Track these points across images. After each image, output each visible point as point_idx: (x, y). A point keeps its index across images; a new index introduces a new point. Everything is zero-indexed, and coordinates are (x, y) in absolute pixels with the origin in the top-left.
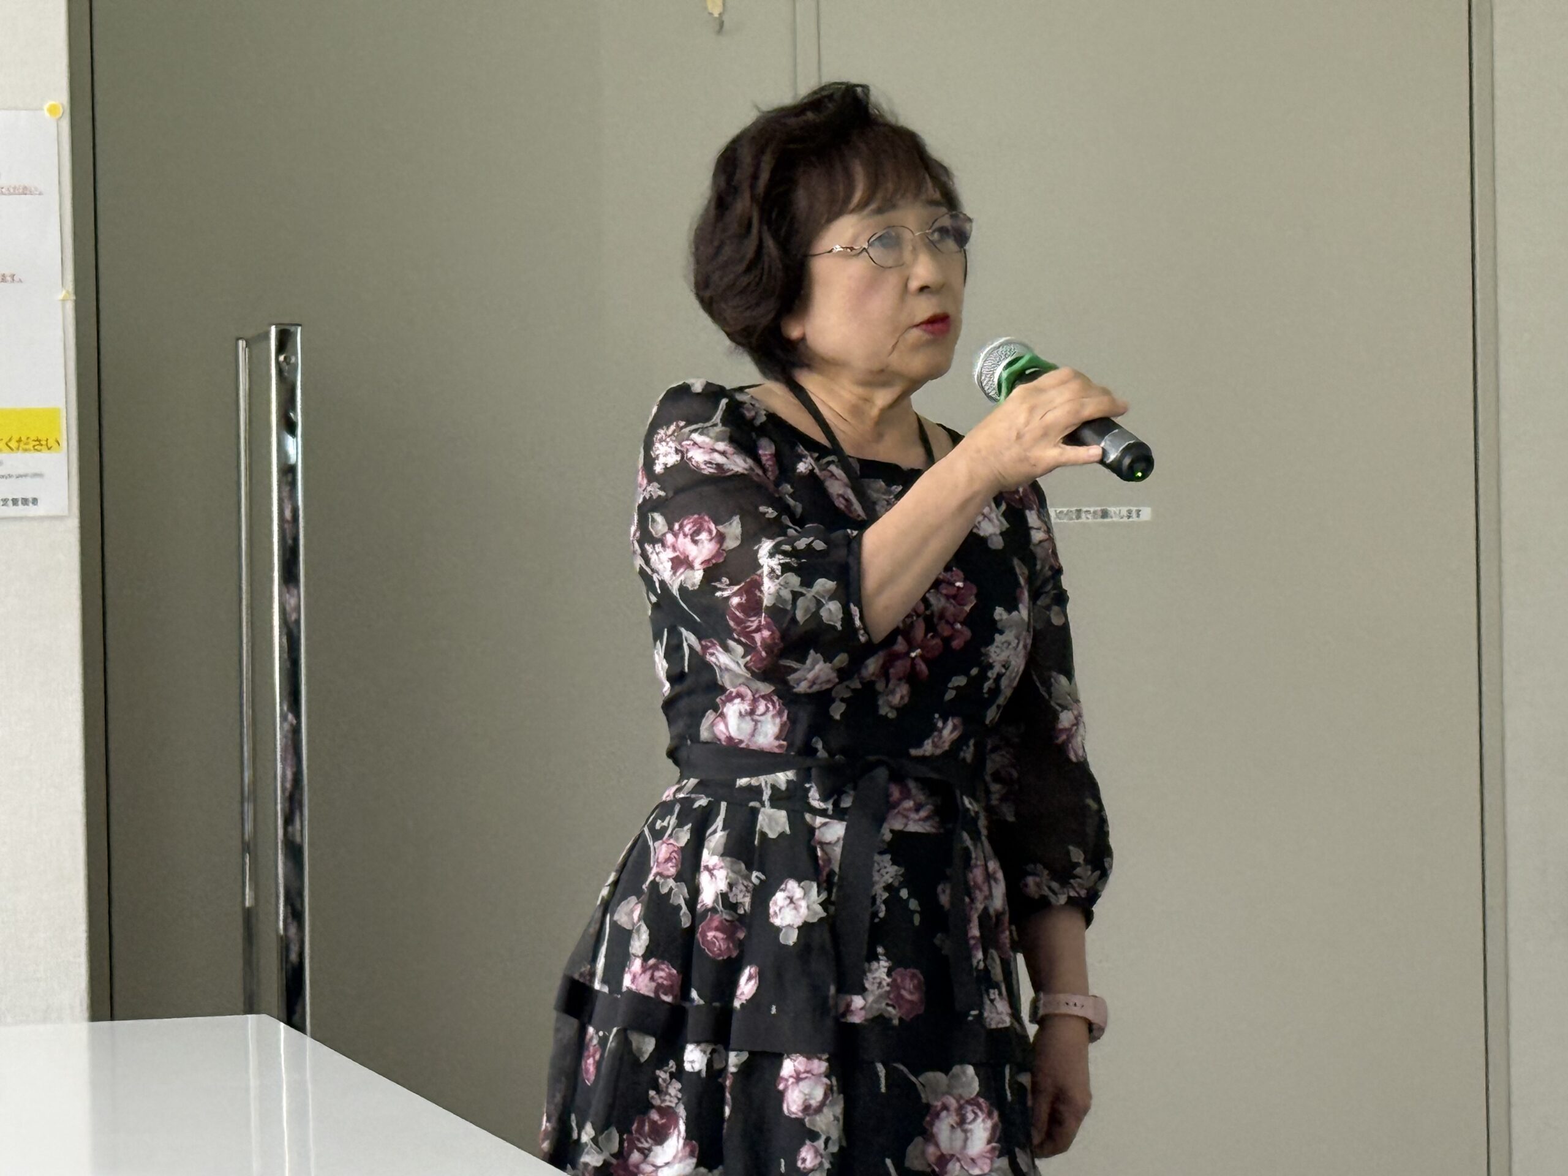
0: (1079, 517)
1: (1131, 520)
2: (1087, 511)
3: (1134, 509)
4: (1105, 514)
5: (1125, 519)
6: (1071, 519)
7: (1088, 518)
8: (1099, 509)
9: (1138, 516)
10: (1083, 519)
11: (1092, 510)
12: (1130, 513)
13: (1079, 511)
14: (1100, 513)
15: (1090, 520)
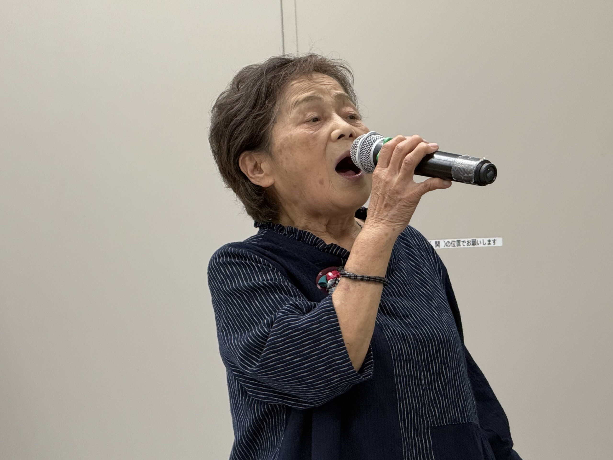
0: (459, 245)
1: (490, 245)
2: (464, 241)
3: (492, 239)
4: (474, 243)
5: (487, 245)
6: (455, 246)
7: (464, 246)
8: (470, 239)
9: (494, 243)
10: (462, 246)
11: (466, 240)
12: (489, 242)
13: (459, 241)
14: (471, 243)
15: (466, 246)
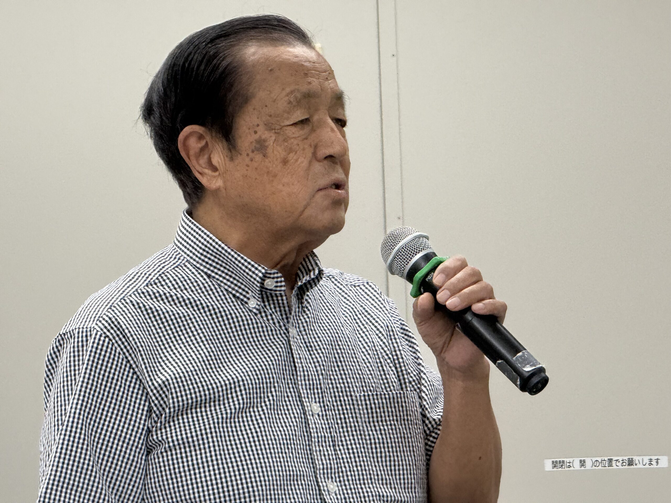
0: (610, 465)
1: (652, 466)
2: (617, 460)
3: (654, 458)
4: (631, 463)
5: (647, 466)
6: (605, 466)
7: (617, 466)
8: (626, 458)
9: (657, 463)
11: (620, 459)
12: (651, 461)
13: (610, 460)
14: (627, 462)
15: (621, 467)
